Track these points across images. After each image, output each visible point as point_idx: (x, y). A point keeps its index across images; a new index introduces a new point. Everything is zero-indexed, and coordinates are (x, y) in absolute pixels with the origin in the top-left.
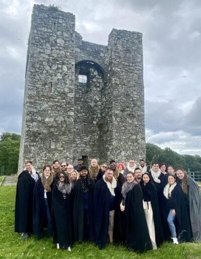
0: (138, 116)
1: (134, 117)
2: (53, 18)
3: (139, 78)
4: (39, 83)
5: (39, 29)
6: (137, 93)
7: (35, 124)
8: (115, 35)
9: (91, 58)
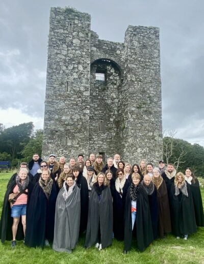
0: (155, 112)
1: (151, 113)
2: (69, 19)
3: (156, 74)
4: (56, 83)
5: (56, 31)
6: (154, 89)
7: (52, 122)
8: (131, 31)
9: (107, 56)
